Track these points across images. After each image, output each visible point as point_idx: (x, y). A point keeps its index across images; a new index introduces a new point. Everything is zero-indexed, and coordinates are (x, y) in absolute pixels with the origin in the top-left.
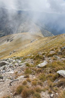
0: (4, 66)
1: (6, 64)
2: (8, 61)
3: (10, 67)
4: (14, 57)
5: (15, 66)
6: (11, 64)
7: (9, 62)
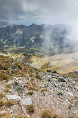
0: (63, 83)
1: (65, 82)
2: (67, 79)
3: (69, 87)
4: (74, 78)
5: (75, 89)
6: (70, 83)
7: (68, 81)
